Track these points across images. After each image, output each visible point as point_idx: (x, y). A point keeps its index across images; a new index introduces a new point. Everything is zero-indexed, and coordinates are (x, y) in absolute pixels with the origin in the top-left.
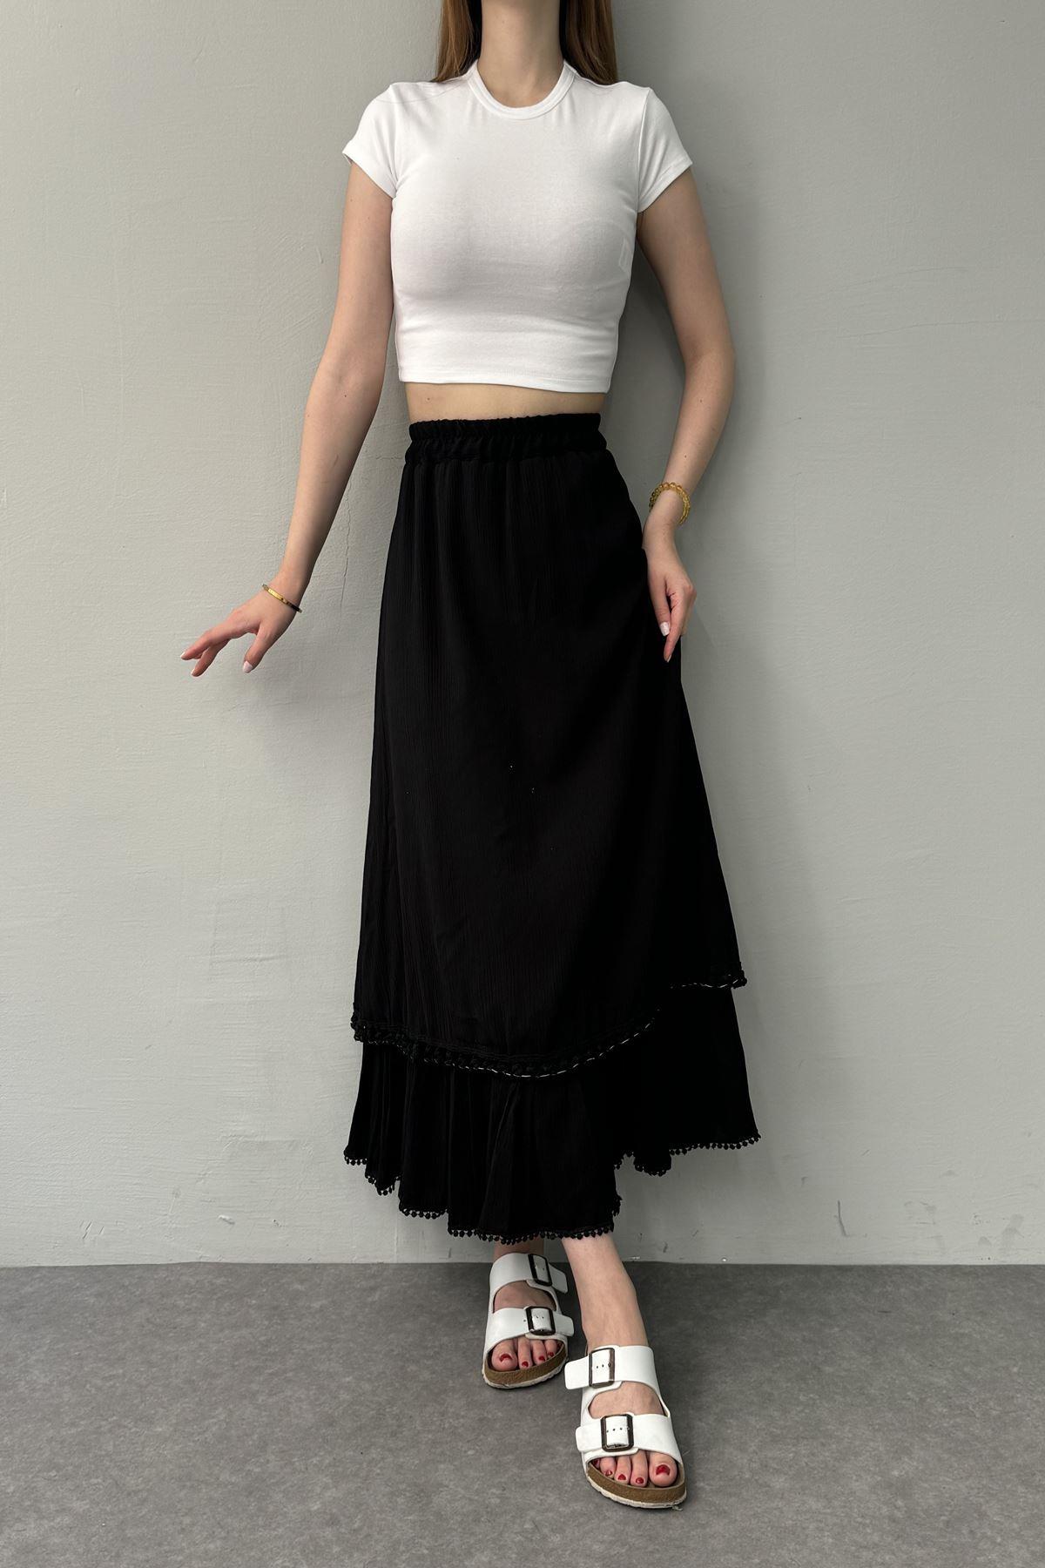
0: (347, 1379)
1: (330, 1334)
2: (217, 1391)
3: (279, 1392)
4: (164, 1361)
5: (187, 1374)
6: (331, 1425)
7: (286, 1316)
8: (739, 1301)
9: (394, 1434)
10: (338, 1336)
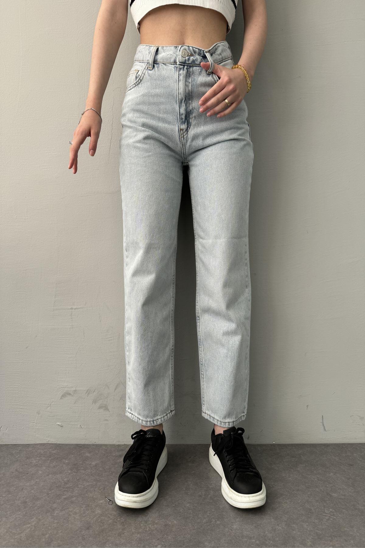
0: (101, 501)
1: (98, 477)
2: (36, 507)
3: (66, 509)
4: (16, 491)
5: (24, 498)
6: (88, 529)
7: (79, 468)
8: (284, 461)
9: (120, 535)
10: (101, 479)
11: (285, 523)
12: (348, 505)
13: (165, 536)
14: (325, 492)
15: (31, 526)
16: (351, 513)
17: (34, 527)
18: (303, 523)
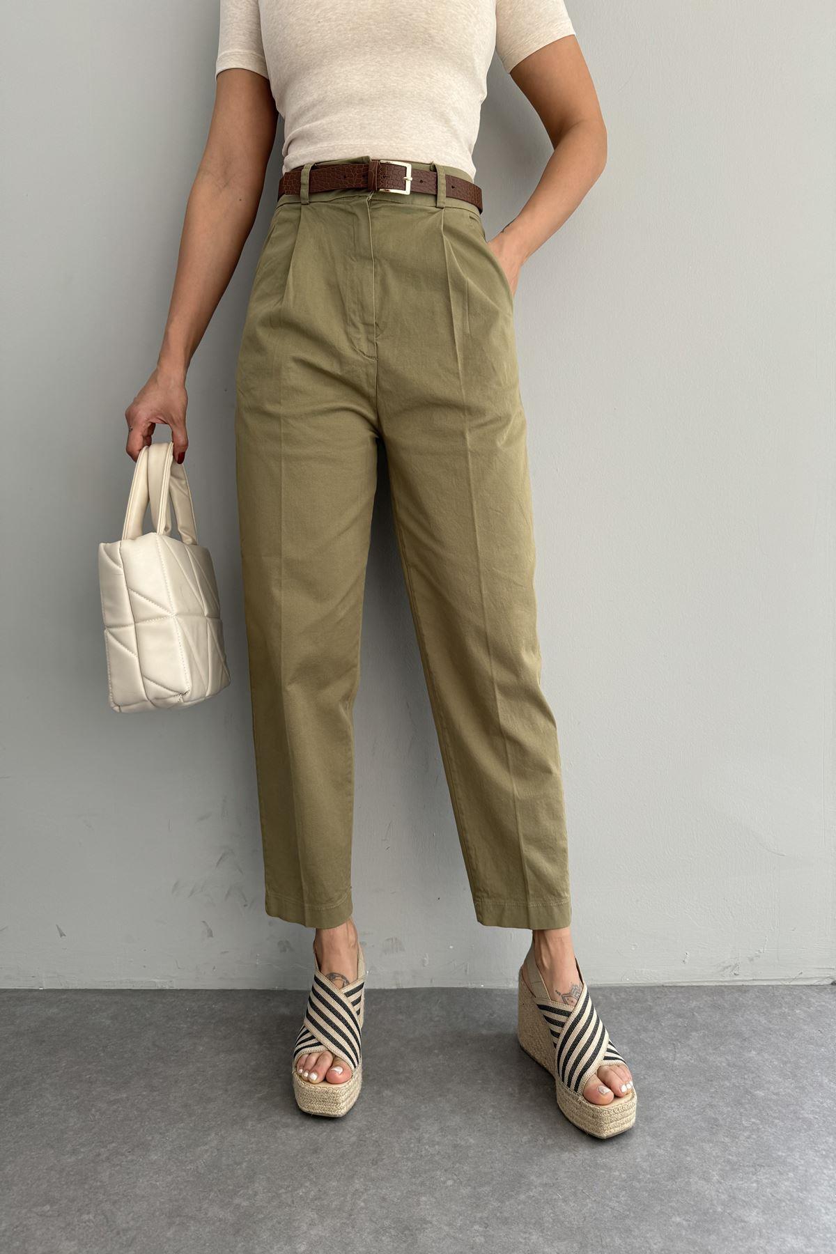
11: (672, 1143)
12: (784, 1111)
13: (458, 1165)
14: (741, 1088)
15: (211, 1147)
16: (790, 1126)
17: (215, 1150)
18: (704, 1144)
